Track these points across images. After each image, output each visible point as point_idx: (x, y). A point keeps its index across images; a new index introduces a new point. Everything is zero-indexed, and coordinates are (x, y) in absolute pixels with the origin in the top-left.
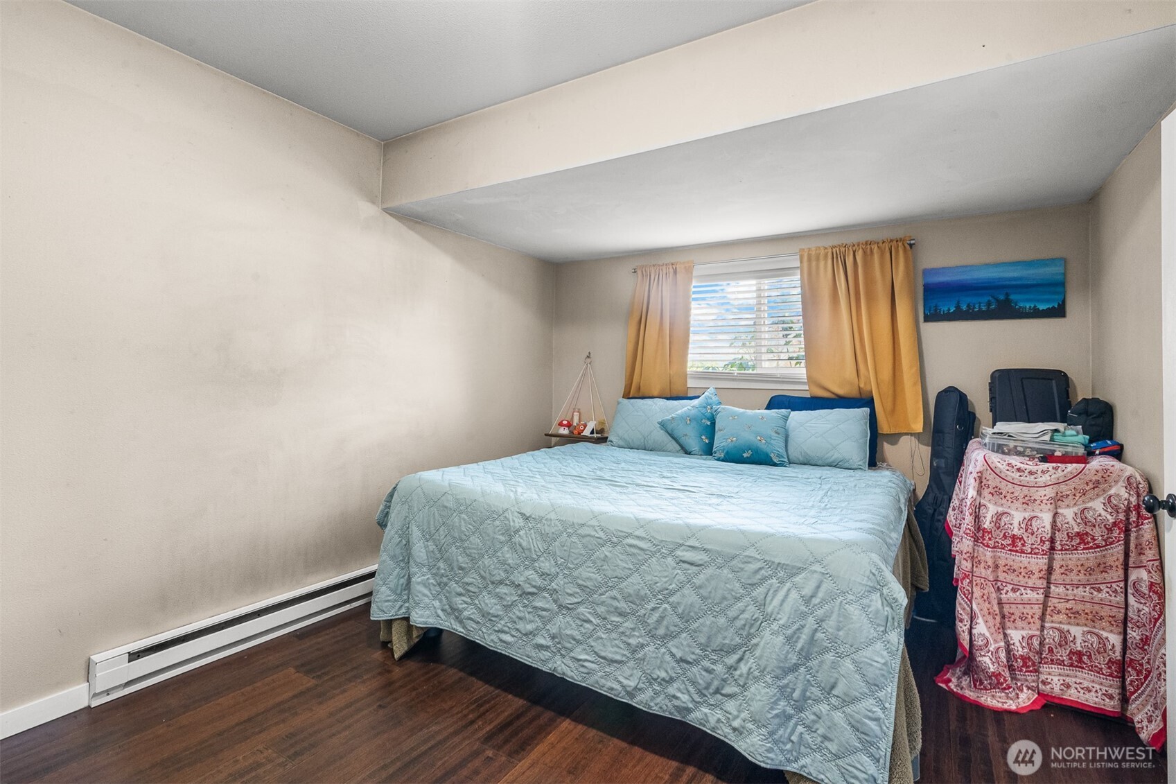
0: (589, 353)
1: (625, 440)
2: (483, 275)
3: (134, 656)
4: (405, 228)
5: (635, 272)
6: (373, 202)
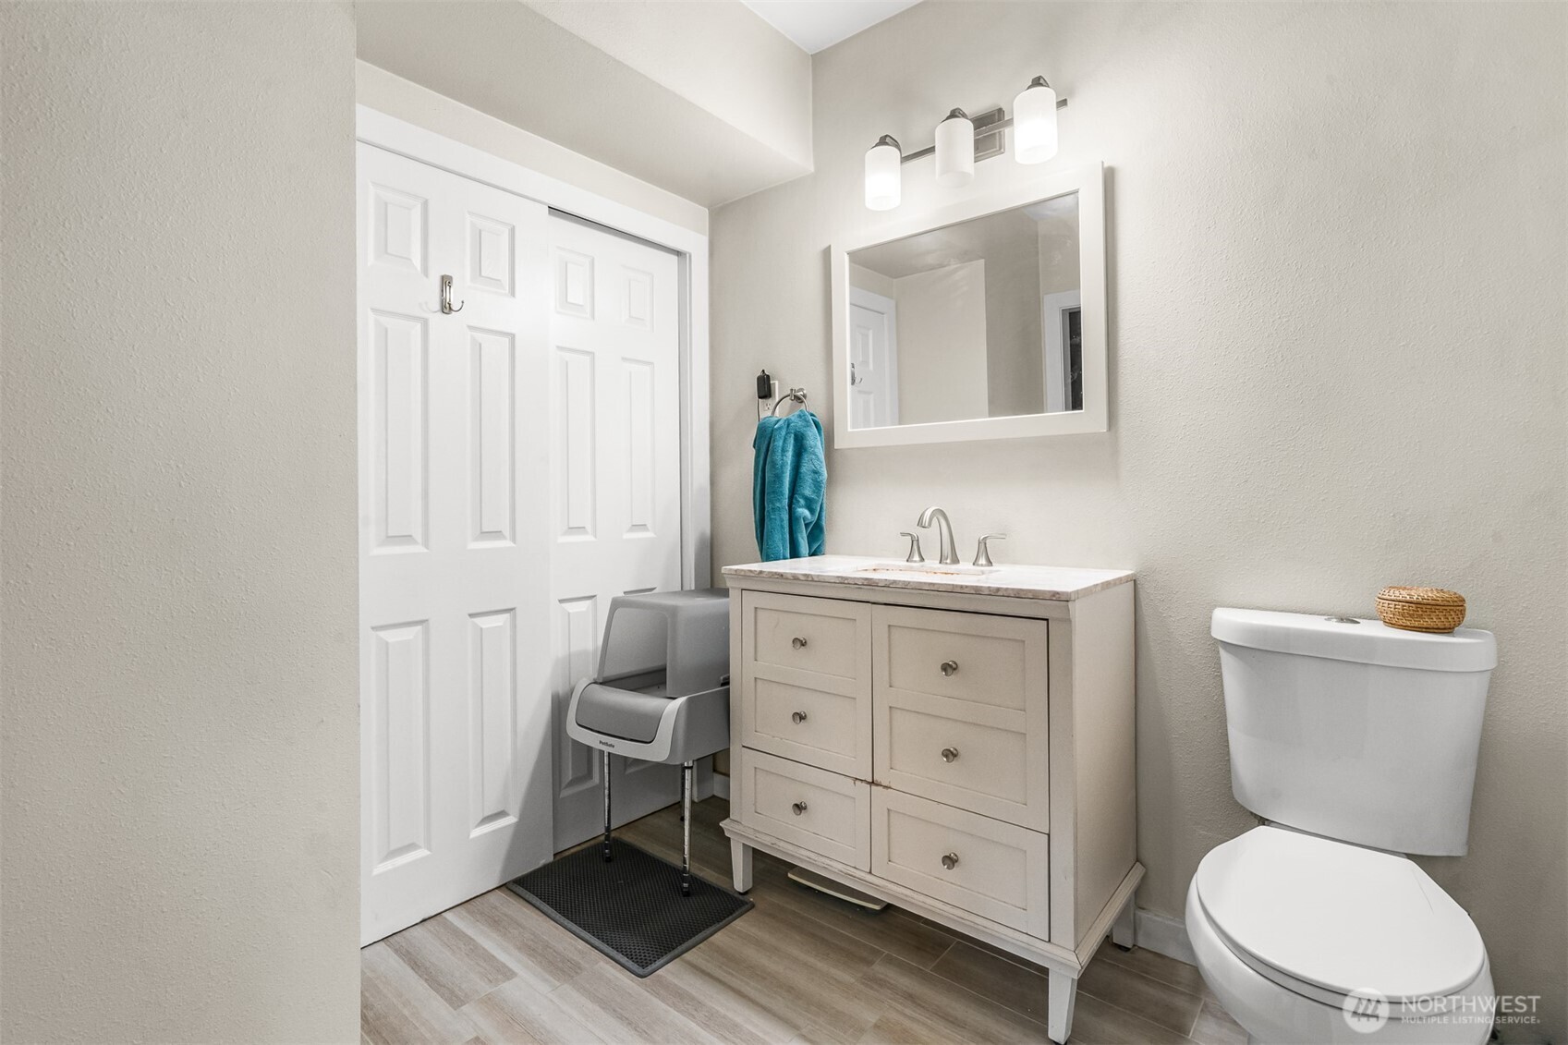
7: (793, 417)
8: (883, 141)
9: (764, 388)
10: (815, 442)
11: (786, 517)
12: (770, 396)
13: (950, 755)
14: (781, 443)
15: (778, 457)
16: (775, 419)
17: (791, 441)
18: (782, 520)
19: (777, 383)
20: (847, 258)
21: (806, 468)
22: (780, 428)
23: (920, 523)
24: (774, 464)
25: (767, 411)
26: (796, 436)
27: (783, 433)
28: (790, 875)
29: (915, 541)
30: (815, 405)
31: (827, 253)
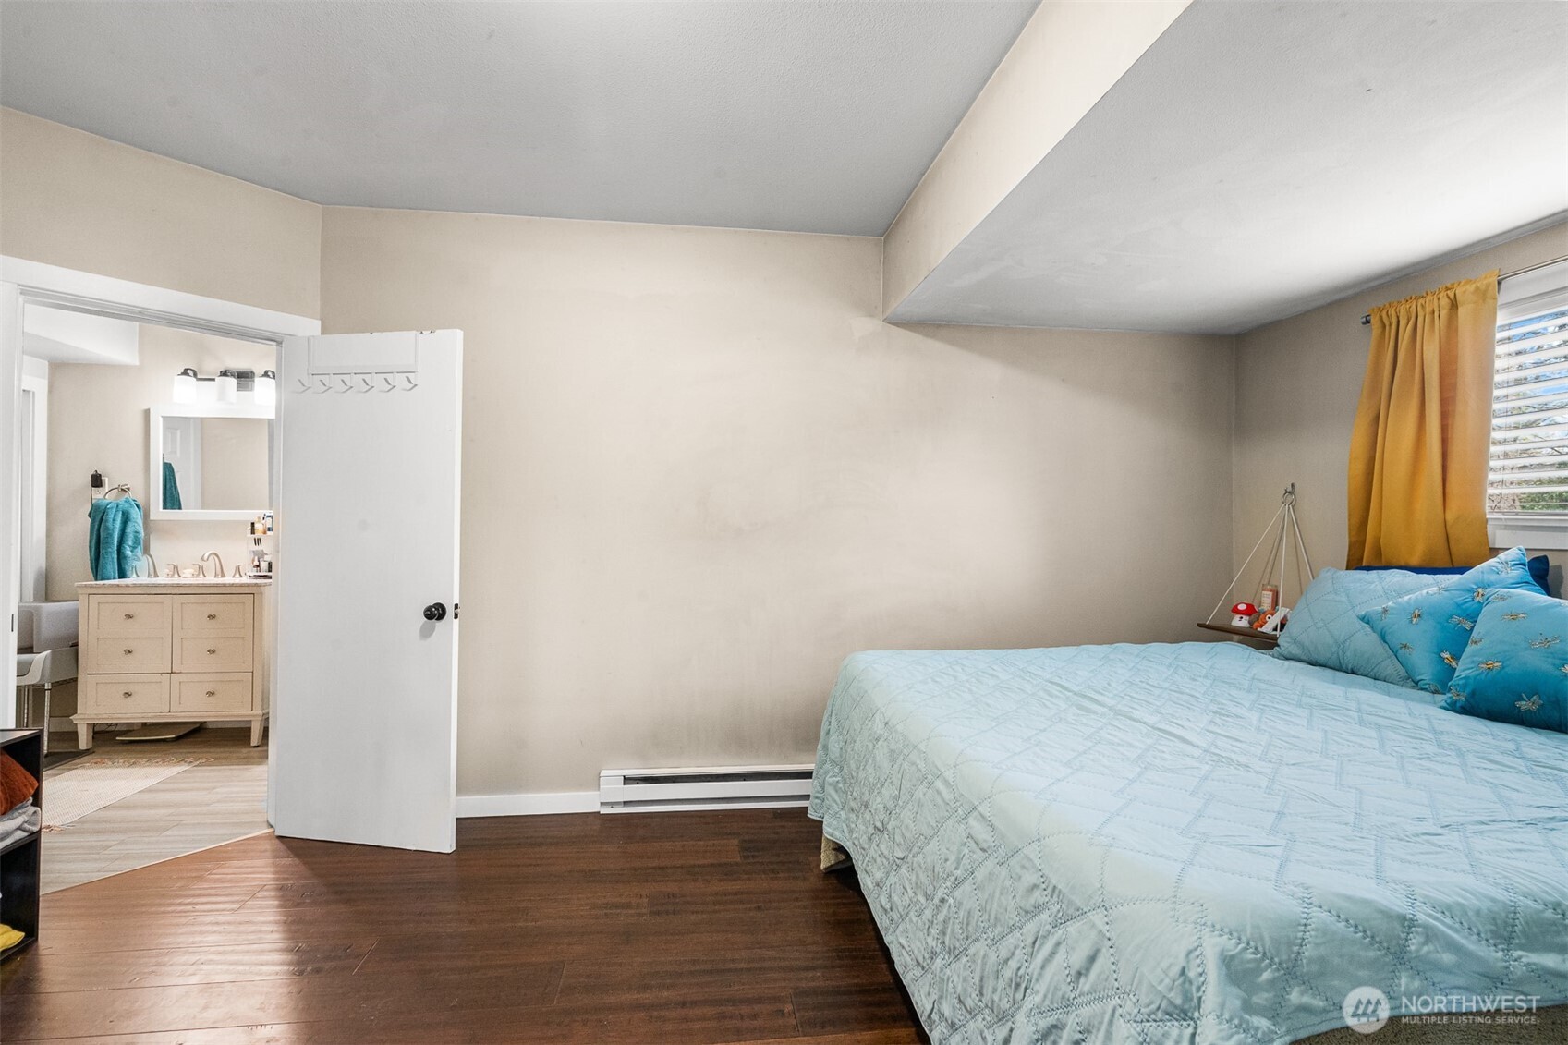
0: (1293, 485)
1: (1302, 646)
2: (1063, 380)
3: (627, 780)
4: (921, 337)
5: (1368, 322)
6: (871, 315)
7: (122, 501)
8: (185, 373)
9: (97, 481)
10: (136, 516)
11: (116, 556)
12: (101, 486)
13: (212, 652)
14: (112, 516)
15: (110, 524)
16: (107, 501)
17: (120, 515)
18: (113, 558)
19: (107, 479)
20: (161, 419)
21: (130, 530)
22: (112, 508)
23: (202, 559)
24: (107, 528)
25: (99, 495)
26: (123, 513)
27: (114, 510)
28: (118, 738)
29: (201, 568)
30: (137, 494)
31: (147, 413)
